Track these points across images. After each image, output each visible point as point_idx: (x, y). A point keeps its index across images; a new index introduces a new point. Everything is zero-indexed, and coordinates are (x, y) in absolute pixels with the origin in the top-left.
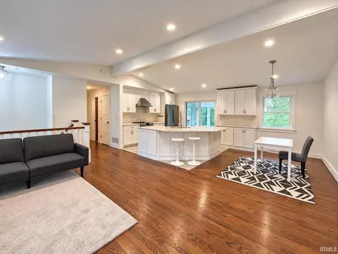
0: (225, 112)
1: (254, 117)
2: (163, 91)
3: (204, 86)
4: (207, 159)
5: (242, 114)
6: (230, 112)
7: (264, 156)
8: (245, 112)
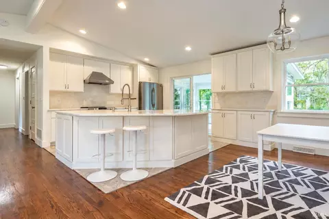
0: (223, 88)
1: (268, 93)
2: (134, 62)
3: (188, 49)
4: (170, 164)
5: (249, 89)
6: (231, 88)
7: (283, 157)
8: (252, 86)
